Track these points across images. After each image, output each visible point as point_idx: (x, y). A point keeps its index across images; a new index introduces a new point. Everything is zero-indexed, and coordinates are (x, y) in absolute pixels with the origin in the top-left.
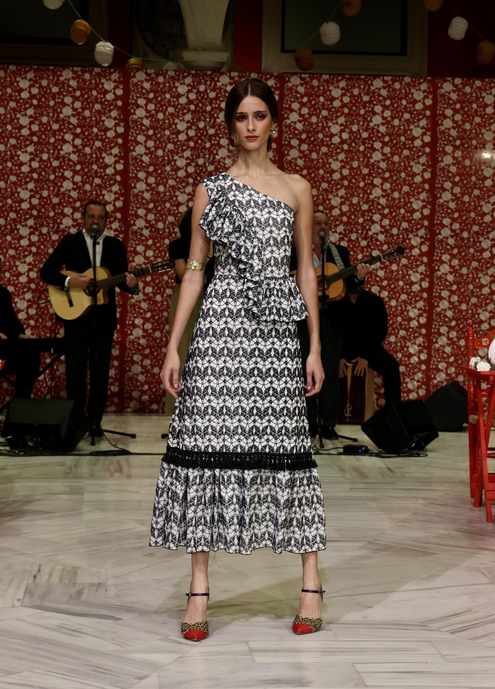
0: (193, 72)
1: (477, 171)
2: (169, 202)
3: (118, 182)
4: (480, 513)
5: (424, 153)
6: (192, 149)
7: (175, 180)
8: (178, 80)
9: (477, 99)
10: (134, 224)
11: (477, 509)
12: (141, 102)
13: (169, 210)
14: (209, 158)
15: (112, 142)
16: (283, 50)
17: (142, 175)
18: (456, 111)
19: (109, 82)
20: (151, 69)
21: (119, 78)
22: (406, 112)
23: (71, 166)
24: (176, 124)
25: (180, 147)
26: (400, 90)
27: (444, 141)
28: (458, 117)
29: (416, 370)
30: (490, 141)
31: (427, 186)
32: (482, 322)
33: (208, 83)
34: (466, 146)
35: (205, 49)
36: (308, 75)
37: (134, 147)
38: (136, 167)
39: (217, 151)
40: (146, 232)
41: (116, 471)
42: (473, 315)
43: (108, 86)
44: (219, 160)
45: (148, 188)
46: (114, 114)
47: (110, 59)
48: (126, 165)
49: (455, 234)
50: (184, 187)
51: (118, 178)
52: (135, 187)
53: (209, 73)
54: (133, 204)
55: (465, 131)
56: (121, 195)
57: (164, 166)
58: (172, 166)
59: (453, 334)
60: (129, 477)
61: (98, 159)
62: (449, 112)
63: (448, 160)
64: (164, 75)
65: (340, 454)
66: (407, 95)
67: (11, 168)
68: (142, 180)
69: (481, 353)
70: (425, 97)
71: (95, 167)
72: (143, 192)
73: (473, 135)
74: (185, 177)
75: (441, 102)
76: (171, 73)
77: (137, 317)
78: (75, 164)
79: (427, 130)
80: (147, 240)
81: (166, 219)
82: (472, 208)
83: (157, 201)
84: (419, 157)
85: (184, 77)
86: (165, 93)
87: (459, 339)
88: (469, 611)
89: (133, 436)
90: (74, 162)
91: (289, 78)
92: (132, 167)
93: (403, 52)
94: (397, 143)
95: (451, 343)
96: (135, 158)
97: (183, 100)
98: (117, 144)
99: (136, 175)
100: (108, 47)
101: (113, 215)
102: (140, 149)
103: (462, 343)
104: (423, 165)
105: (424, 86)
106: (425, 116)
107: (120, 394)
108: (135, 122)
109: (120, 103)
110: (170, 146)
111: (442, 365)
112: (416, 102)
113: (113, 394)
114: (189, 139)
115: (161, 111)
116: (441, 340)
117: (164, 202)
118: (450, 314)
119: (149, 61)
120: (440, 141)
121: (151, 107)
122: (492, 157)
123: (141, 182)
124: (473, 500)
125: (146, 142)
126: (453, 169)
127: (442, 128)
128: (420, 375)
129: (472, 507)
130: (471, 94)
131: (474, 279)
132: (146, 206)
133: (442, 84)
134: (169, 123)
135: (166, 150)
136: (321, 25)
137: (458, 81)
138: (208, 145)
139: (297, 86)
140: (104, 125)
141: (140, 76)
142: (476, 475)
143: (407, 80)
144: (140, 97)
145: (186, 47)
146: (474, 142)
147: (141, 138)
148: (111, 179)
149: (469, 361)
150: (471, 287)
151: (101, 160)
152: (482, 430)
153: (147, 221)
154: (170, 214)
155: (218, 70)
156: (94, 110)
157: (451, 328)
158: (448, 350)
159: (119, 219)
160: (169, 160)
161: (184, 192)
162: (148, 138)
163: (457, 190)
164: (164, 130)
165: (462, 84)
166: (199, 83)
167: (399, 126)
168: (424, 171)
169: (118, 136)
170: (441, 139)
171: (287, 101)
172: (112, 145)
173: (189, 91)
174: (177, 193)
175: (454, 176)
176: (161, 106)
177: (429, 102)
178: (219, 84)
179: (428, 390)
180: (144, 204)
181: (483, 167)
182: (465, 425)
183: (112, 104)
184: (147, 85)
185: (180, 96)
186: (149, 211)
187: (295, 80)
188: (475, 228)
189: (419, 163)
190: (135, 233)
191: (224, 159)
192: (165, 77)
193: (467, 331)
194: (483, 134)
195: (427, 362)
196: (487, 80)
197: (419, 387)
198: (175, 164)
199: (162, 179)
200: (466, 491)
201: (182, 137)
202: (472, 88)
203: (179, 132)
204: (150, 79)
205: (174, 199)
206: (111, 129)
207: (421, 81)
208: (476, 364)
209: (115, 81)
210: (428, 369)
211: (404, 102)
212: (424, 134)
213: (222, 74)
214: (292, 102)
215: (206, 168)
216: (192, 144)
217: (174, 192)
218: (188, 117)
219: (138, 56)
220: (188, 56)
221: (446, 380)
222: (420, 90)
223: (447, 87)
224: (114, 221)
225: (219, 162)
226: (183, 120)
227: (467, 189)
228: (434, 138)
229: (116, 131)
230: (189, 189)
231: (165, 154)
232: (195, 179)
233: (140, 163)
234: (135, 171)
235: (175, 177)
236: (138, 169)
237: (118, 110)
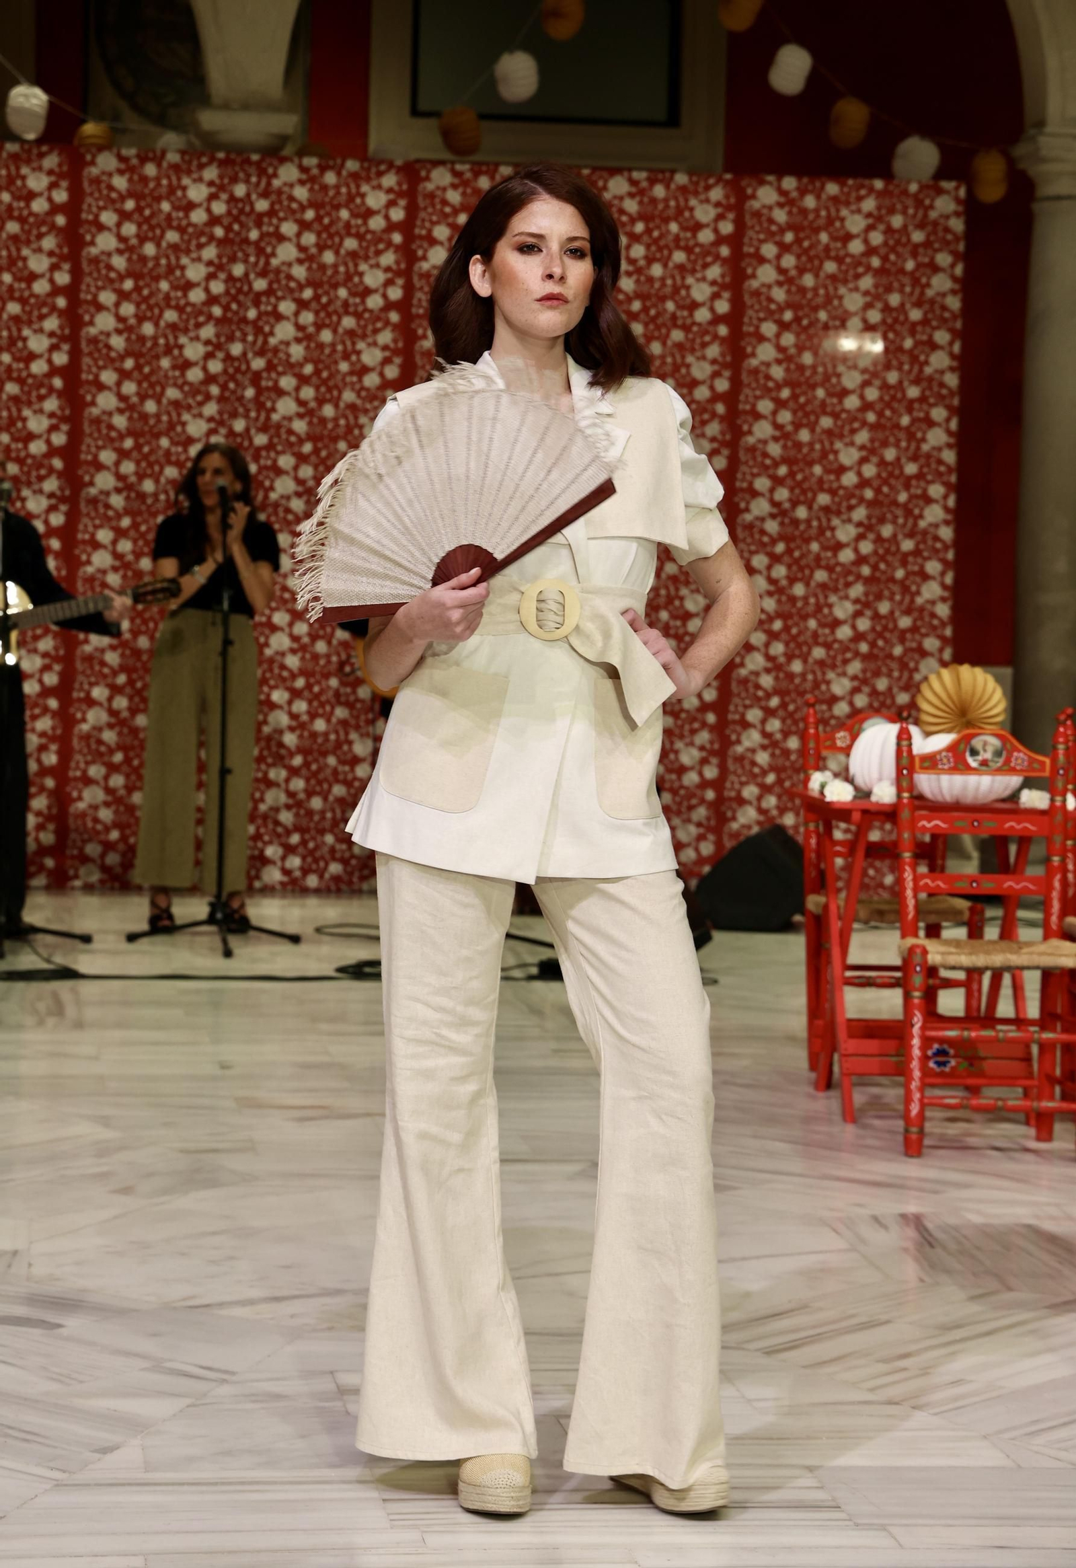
0: (221, 155)
1: (827, 378)
2: (167, 435)
3: (58, 391)
4: (829, 1103)
5: (716, 337)
6: (219, 322)
7: (181, 388)
8: (189, 172)
9: (830, 222)
10: (91, 484)
11: (821, 1094)
12: (108, 218)
13: (168, 453)
14: (255, 342)
15: (45, 302)
16: (415, 112)
17: (108, 377)
18: (784, 248)
19: (37, 174)
20: (129, 146)
21: (60, 165)
22: (678, 247)
24: (183, 268)
25: (192, 318)
26: (666, 200)
27: (757, 311)
28: (789, 261)
29: (694, 801)
30: (856, 314)
31: (720, 408)
32: (833, 700)
33: (254, 179)
34: (805, 322)
35: (246, 106)
36: (467, 167)
37: (93, 316)
38: (95, 360)
39: (272, 327)
40: (117, 501)
41: (50, 1013)
42: (816, 685)
43: (37, 182)
44: (276, 347)
45: (122, 405)
46: (49, 243)
47: (40, 125)
48: (75, 354)
49: (780, 512)
50: (201, 404)
51: (58, 383)
52: (93, 403)
53: (255, 157)
54: (88, 440)
55: (802, 290)
56: (64, 419)
57: (157, 357)
58: (174, 358)
59: (774, 725)
60: (79, 1025)
61: (12, 342)
62: (769, 250)
63: (766, 352)
64: (158, 159)
65: (531, 978)
66: (679, 212)
68: (109, 388)
69: (833, 764)
70: (720, 217)
72: (110, 414)
73: (820, 300)
74: (201, 383)
75: (753, 227)
76: (173, 157)
77: (96, 684)
79: (724, 287)
80: (119, 516)
81: (161, 472)
82: (816, 455)
83: (142, 434)
84: (704, 345)
85: (201, 167)
86: (159, 199)
87: (786, 734)
88: (803, 1307)
89: (86, 939)
91: (429, 172)
93: (673, 119)
94: (658, 315)
95: (770, 742)
96: (94, 341)
97: (198, 216)
98: (54, 308)
99: (97, 376)
100: (35, 96)
101: (46, 462)
102: (105, 322)
103: (793, 743)
104: (714, 362)
105: (717, 194)
106: (717, 257)
107: (57, 850)
108: (95, 261)
109: (61, 220)
110: (170, 316)
111: (750, 791)
112: (698, 227)
113: (43, 851)
114: (212, 300)
115: (151, 239)
116: (749, 737)
117: (157, 436)
118: (767, 681)
119: (124, 131)
120: (750, 312)
121: (129, 229)
122: (860, 348)
123: (106, 393)
124: (813, 1075)
125: (117, 305)
126: (778, 372)
127: (755, 284)
128: (701, 813)
129: (811, 1090)
130: (817, 211)
131: (819, 608)
132: (117, 444)
133: (755, 190)
134: (169, 265)
135: (162, 324)
136: (495, 58)
137: (789, 183)
138: (252, 314)
139: (444, 189)
140: (26, 267)
141: (106, 162)
142: (820, 1022)
143: (681, 179)
144: (104, 208)
145: (205, 100)
146: (823, 315)
147: (107, 298)
148: (41, 385)
149: (807, 779)
150: (812, 624)
151: (20, 344)
152: (836, 925)
153: (120, 477)
154: (169, 463)
155: (274, 152)
156: (4, 236)
157: (769, 713)
158: (763, 758)
159: (58, 472)
160: (167, 344)
162: (123, 296)
163: (785, 417)
164: (157, 279)
165: (798, 189)
166: (234, 180)
167: (663, 279)
168: (716, 375)
169: (56, 291)
170: (752, 306)
171: (423, 220)
172: (44, 311)
173: (213, 197)
174: (186, 417)
175: (779, 387)
176: (151, 228)
177: (727, 228)
178: (276, 183)
179: (719, 844)
180: (112, 439)
181: (841, 368)
182: (798, 918)
183: (43, 223)
184: (120, 183)
185: (191, 206)
186: (123, 454)
187: (440, 177)
188: (823, 499)
189: (704, 358)
190: (94, 501)
191: (288, 344)
192: (159, 165)
193: (805, 719)
194: (841, 298)
195: (717, 785)
196: (850, 182)
197: (701, 838)
198: (181, 354)
199: (152, 385)
200: (799, 1057)
201: (197, 296)
202: (818, 197)
203: (190, 285)
204: (127, 168)
205: (179, 429)
206: (43, 276)
207: (711, 181)
208: (823, 786)
209: (50, 172)
210: (720, 800)
211: (674, 227)
212: (716, 296)
213: (283, 160)
214: (434, 223)
215: (248, 363)
216: (217, 311)
217: (179, 415)
218: (210, 253)
219: (100, 118)
220: (209, 120)
221: (759, 823)
222: (707, 201)
223: (766, 195)
224: (49, 475)
225: (276, 350)
226: (200, 259)
227: (806, 416)
228: (738, 305)
229: (52, 281)
230: (211, 409)
231: (160, 332)
232: (224, 387)
233: (104, 351)
234: (94, 370)
235: (180, 381)
236: (101, 363)
237: (57, 236)
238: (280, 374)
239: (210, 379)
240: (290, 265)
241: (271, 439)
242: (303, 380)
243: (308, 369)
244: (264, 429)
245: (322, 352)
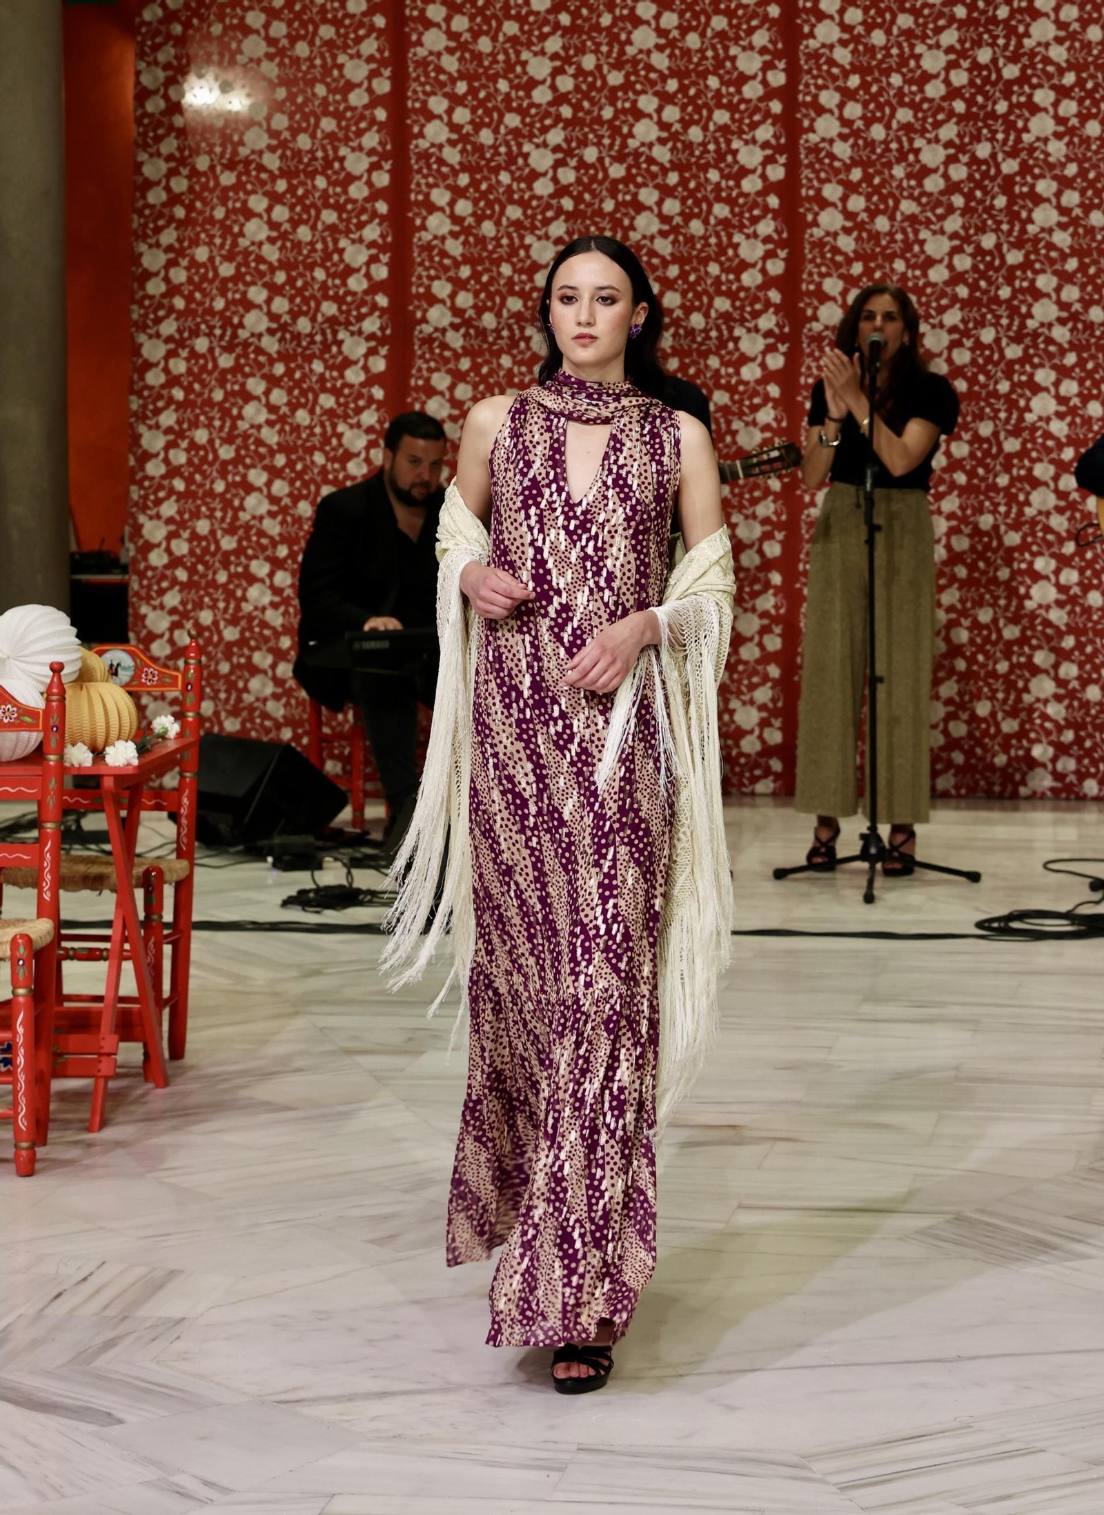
2: (902, 257)
3: (774, 211)
6: (961, 119)
7: (917, 200)
10: (815, 318)
14: (1005, 141)
15: (757, 110)
17: (832, 191)
23: (654, 176)
24: (918, 57)
25: (930, 115)
37: (813, 121)
38: (817, 172)
39: (1027, 120)
44: (1031, 145)
45: (849, 224)
46: (761, 38)
48: (793, 167)
50: (942, 218)
51: (773, 201)
52: (815, 223)
54: (810, 267)
56: (781, 244)
57: (889, 165)
58: (909, 165)
61: (720, 156)
67: (509, 187)
68: (834, 205)
71: (713, 175)
72: (835, 235)
74: (942, 193)
78: (665, 171)
83: (872, 257)
90: (661, 165)
92: (807, 173)
96: (815, 150)
98: (768, 114)
99: (819, 191)
101: (761, 294)
102: (827, 126)
108: (815, 56)
109: (773, 11)
110: (903, 115)
114: (954, 93)
115: (880, 26)
117: (890, 259)
121: (854, 15)
123: (830, 210)
125: (841, 106)
132: (843, 271)
134: (901, 54)
135: (894, 125)
138: (1001, 107)
140: (734, 68)
147: (829, 98)
148: (755, 205)
151: (729, 158)
156: (709, 33)
159: (775, 305)
160: (900, 150)
161: (942, 232)
162: (847, 95)
164: (887, 73)
169: (770, 94)
172: (757, 118)
174: (924, 234)
176: (879, 13)
180: (837, 265)
183: (754, 15)
191: (1045, 140)
198: (917, 161)
199: (883, 199)
201: (934, 90)
203: (927, 77)
205: (916, 248)
206: (754, 77)
215: (997, 166)
216: (959, 106)
217: (916, 232)
218: (949, 37)
224: (765, 310)
225: (1031, 149)
226: (938, 46)
229: (764, 82)
230: (954, 223)
231: (892, 133)
232: (969, 197)
233: (827, 161)
234: (815, 183)
235: (916, 193)
236: (823, 175)
237: (769, 30)
238: (1036, 177)
239: (952, 187)
240: (1047, 45)
241: (1027, 256)
242: (1065, 183)
243: (1072, 170)
244: (1018, 245)
245: (1088, 149)
